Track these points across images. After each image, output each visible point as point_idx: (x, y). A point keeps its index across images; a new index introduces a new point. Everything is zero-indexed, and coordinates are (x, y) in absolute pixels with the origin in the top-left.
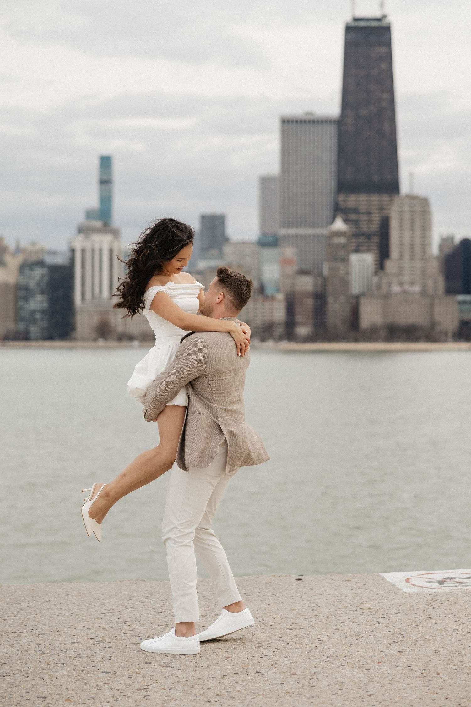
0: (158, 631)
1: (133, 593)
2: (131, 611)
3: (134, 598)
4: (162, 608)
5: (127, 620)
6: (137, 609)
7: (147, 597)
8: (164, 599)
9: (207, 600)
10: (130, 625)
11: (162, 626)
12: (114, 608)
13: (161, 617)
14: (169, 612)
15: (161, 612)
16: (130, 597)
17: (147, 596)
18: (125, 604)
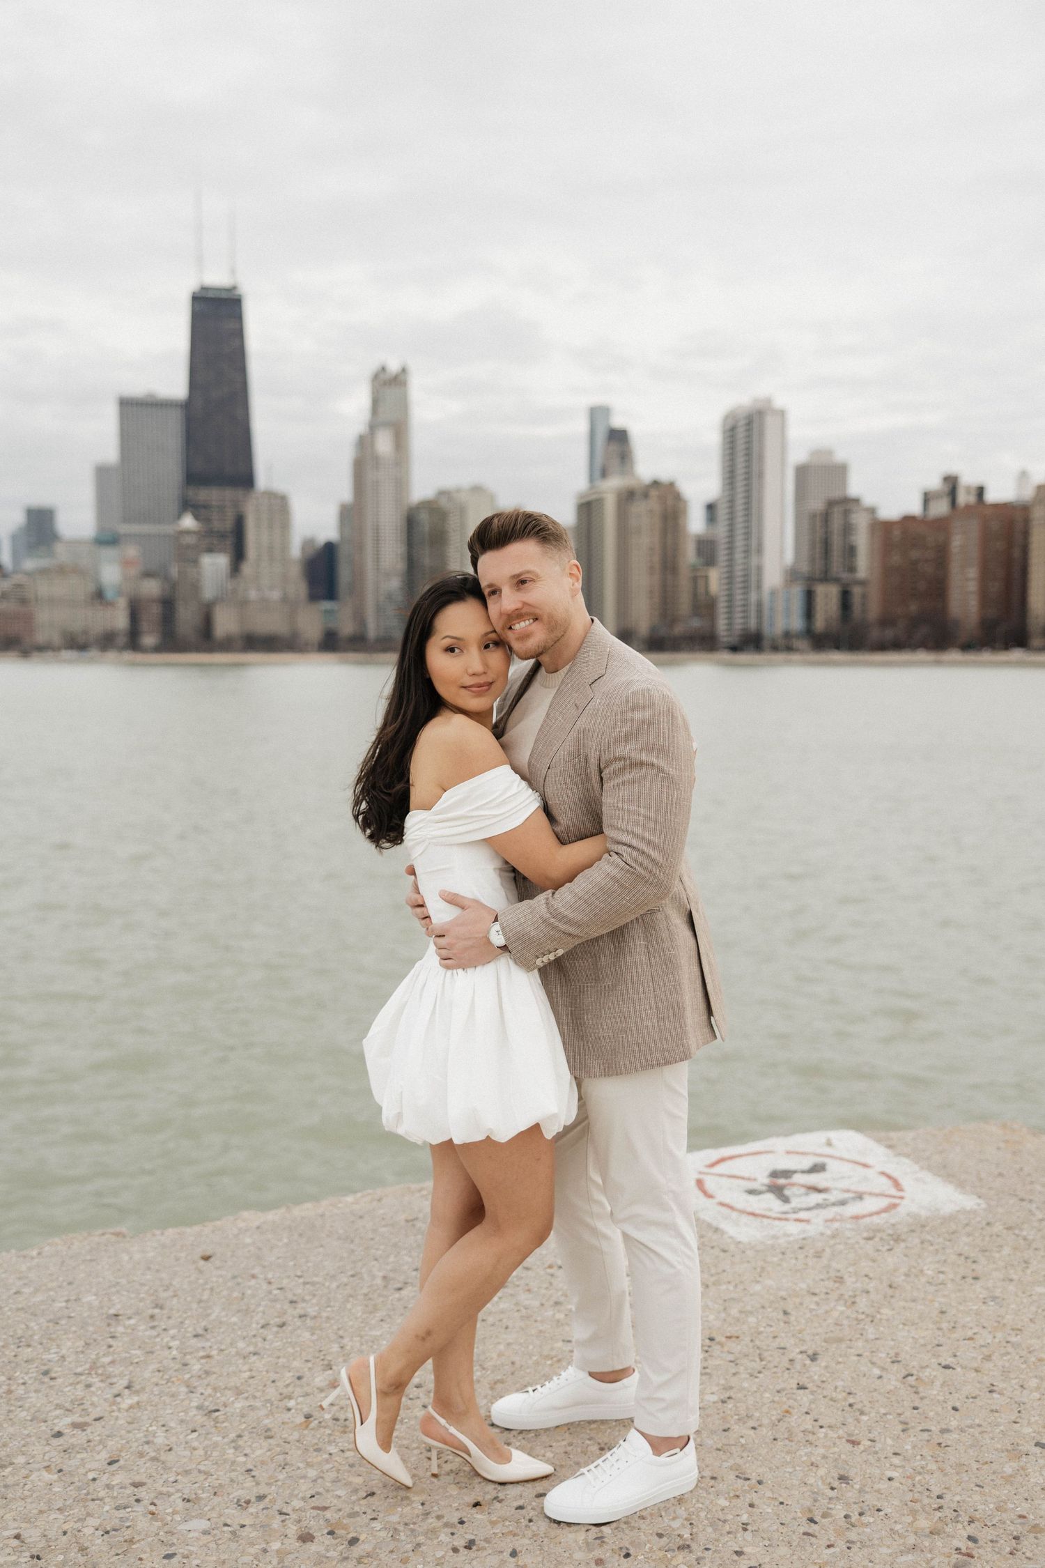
0: (252, 1550)
1: (110, 1300)
2: (131, 1407)
3: (121, 1329)
4: (212, 1378)
5: (137, 1479)
6: (144, 1397)
7: (152, 1317)
8: (200, 1331)
9: (309, 1322)
10: (152, 1508)
11: (252, 1510)
12: (80, 1391)
13: (226, 1440)
14: (238, 1405)
15: (218, 1410)
16: (109, 1325)
17: (150, 1312)
18: (103, 1366)
